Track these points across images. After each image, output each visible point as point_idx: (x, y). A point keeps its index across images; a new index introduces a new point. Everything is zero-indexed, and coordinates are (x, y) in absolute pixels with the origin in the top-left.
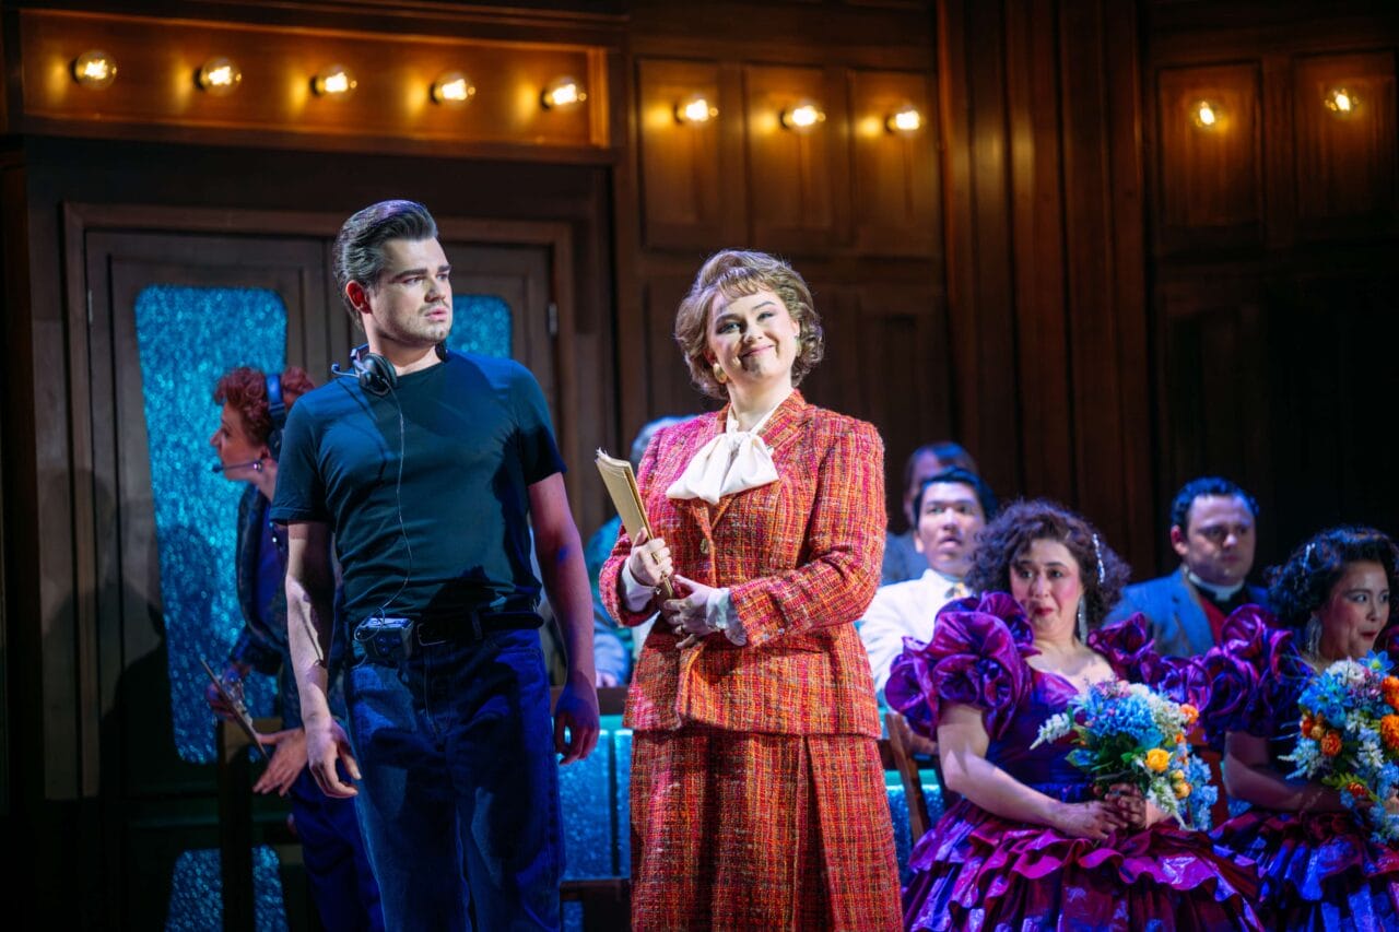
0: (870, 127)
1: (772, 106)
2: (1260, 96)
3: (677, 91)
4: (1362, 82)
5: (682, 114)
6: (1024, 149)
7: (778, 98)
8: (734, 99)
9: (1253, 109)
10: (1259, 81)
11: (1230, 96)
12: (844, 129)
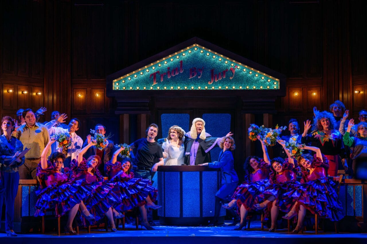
0: (34, 94)
1: (21, 91)
2: (87, 93)
3: (8, 88)
4: (100, 93)
5: (9, 91)
6: (55, 98)
7: (22, 90)
8: (16, 89)
9: (86, 95)
10: (87, 91)
11: (83, 93)
12: (31, 94)
